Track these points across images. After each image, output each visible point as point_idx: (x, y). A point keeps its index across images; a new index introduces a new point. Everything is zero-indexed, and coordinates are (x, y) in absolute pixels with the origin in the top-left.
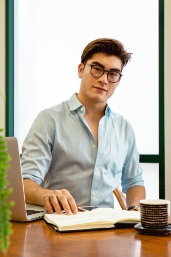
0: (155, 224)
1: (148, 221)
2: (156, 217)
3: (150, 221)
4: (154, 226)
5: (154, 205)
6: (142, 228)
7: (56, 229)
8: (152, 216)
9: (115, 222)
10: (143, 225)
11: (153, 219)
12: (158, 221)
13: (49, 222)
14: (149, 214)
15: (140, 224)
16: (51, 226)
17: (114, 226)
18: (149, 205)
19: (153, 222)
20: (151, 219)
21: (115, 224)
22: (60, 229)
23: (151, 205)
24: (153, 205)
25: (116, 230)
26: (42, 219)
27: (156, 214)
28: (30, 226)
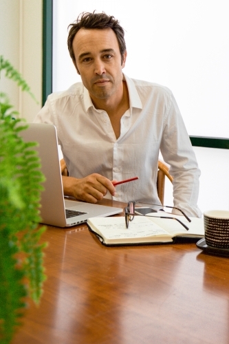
0: (222, 242)
1: (214, 238)
2: (224, 234)
3: (216, 239)
4: (221, 245)
5: (222, 220)
6: (206, 246)
7: (101, 240)
8: (219, 233)
9: (173, 235)
10: (208, 242)
11: (219, 236)
12: (225, 239)
13: (93, 229)
14: (215, 230)
15: (204, 240)
16: (96, 236)
17: (171, 240)
18: (215, 219)
19: (220, 240)
20: (217, 236)
21: (174, 238)
23: (218, 220)
24: (220, 220)
25: (174, 246)
26: (85, 224)
27: (224, 231)
28: (70, 232)
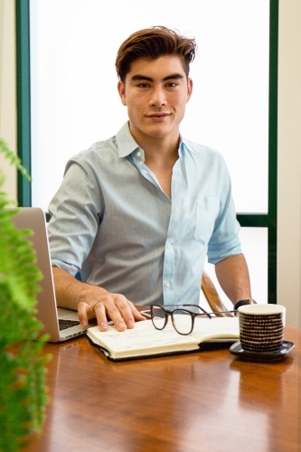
0: (262, 345)
1: (251, 340)
2: (264, 333)
3: (254, 340)
4: (261, 348)
5: (261, 316)
6: (242, 351)
7: (107, 354)
8: (258, 333)
9: (200, 340)
10: (244, 345)
11: (259, 337)
12: (266, 340)
13: (95, 342)
14: (253, 329)
15: (239, 343)
16: (100, 350)
17: (198, 348)
18: (253, 316)
19: (259, 341)
20: (256, 337)
21: (200, 345)
22: (114, 357)
23: (256, 316)
24: (259, 316)
25: (201, 354)
26: (83, 336)
27: (264, 329)
28: (64, 348)
